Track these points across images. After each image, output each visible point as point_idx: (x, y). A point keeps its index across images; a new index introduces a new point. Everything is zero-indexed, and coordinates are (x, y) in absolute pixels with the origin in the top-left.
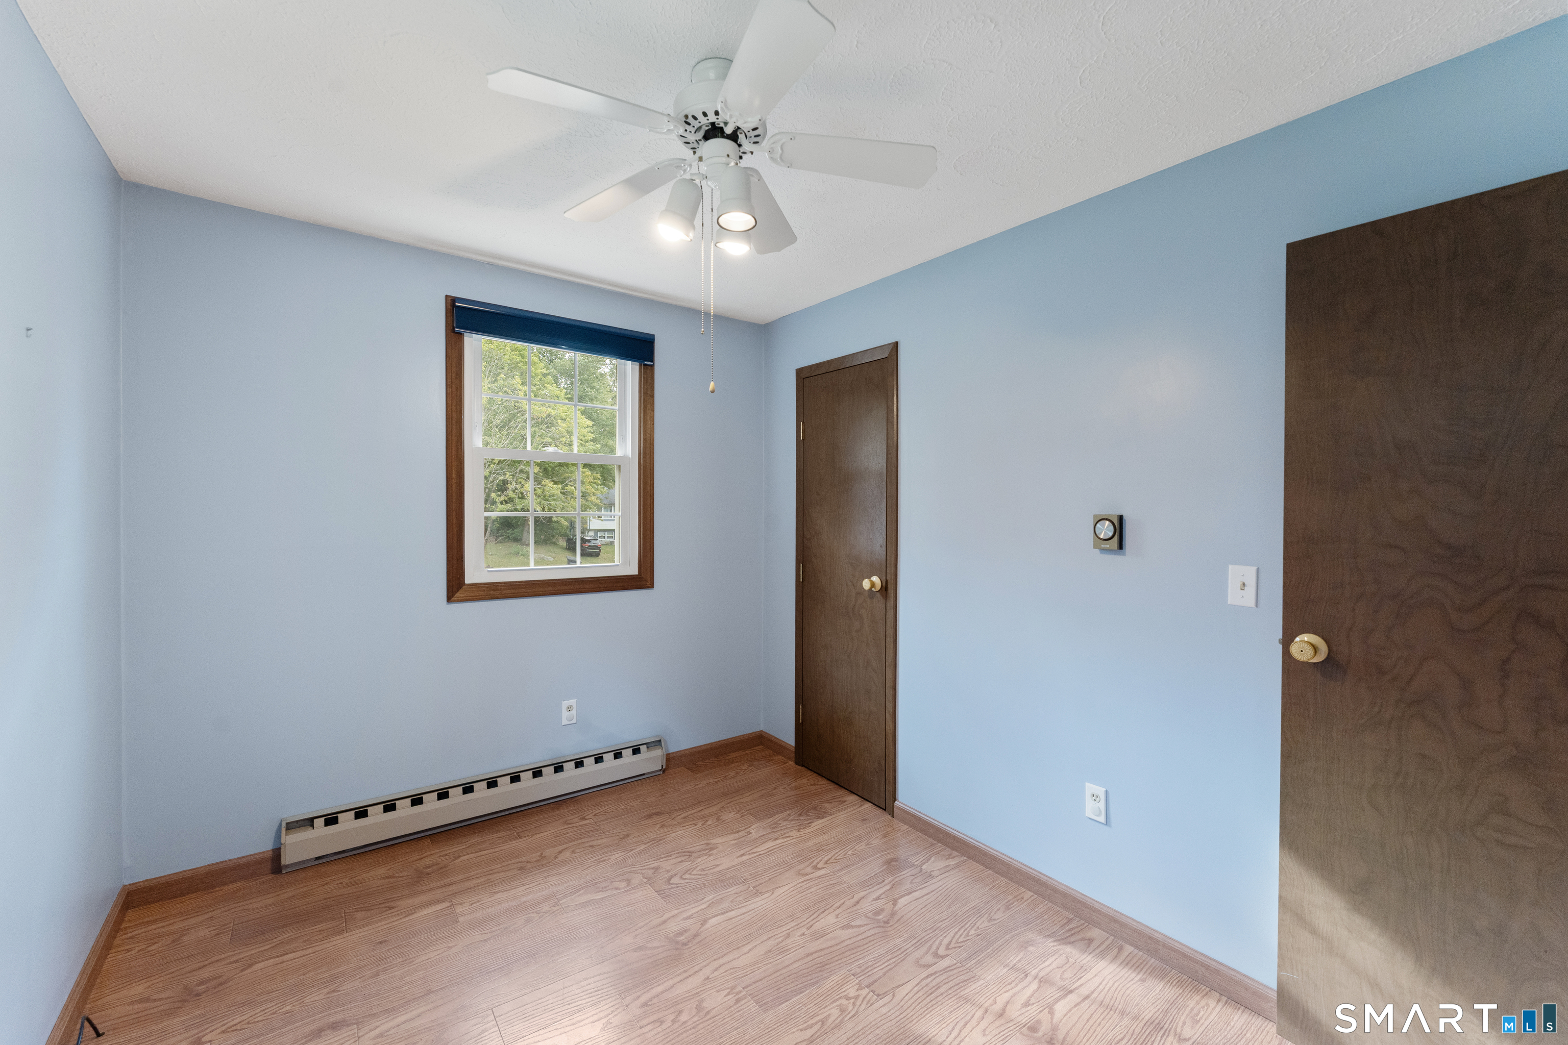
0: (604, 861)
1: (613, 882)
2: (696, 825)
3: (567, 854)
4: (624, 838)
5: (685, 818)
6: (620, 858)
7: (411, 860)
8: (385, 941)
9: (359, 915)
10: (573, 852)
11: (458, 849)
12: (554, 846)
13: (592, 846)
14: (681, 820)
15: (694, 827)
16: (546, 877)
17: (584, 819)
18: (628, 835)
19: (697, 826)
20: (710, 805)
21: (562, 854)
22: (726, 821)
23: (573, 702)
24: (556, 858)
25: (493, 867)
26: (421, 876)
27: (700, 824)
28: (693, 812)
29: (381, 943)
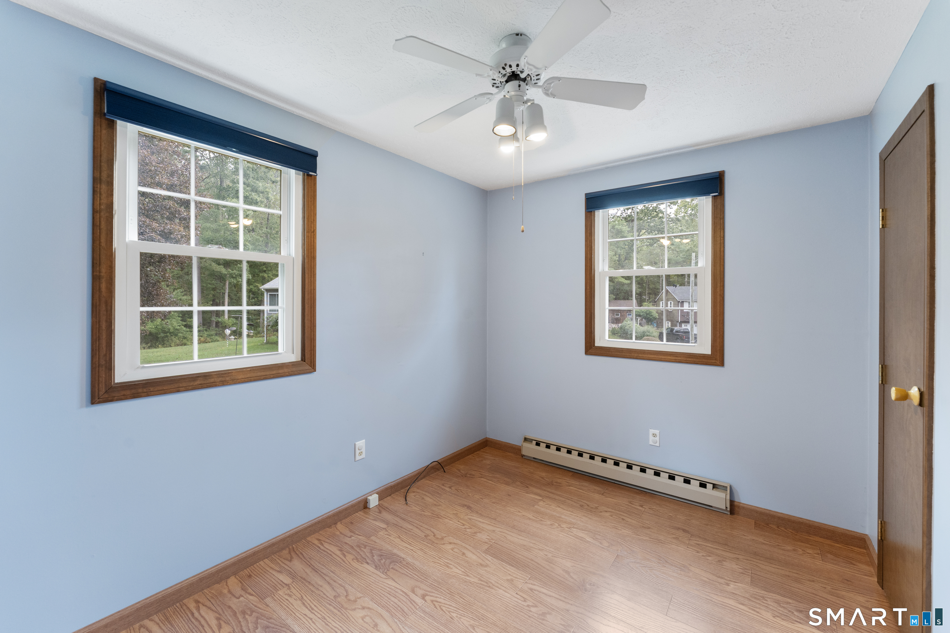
0: (617, 529)
1: (604, 539)
2: (698, 552)
3: (607, 514)
4: (645, 528)
5: (698, 544)
6: (626, 534)
7: (557, 477)
8: (510, 496)
9: (518, 483)
10: (611, 516)
11: (575, 483)
12: (608, 507)
13: (623, 519)
14: (694, 544)
15: (695, 553)
16: (584, 516)
17: (642, 506)
18: (649, 528)
19: (697, 554)
20: (731, 551)
21: (606, 513)
22: (723, 567)
23: (657, 432)
24: (601, 512)
25: (573, 498)
26: (550, 484)
27: (701, 554)
28: (710, 545)
29: (509, 495)
